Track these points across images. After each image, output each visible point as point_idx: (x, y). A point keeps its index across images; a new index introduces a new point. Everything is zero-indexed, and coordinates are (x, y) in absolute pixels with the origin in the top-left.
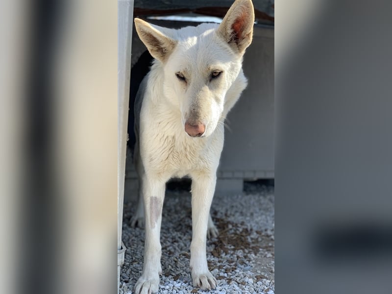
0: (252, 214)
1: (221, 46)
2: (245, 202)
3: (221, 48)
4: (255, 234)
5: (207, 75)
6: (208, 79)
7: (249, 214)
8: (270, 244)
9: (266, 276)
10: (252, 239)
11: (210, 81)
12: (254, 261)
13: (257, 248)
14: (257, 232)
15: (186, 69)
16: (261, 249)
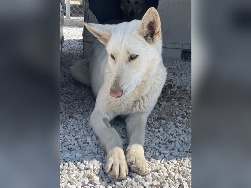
0: (181, 75)
1: (138, 39)
2: (181, 66)
3: (138, 40)
4: (176, 88)
5: (127, 57)
6: (128, 60)
7: (179, 75)
8: (183, 96)
9: (166, 118)
10: (171, 91)
11: (129, 61)
12: (163, 107)
13: (171, 98)
14: (178, 87)
15: (115, 52)
16: (173, 99)
